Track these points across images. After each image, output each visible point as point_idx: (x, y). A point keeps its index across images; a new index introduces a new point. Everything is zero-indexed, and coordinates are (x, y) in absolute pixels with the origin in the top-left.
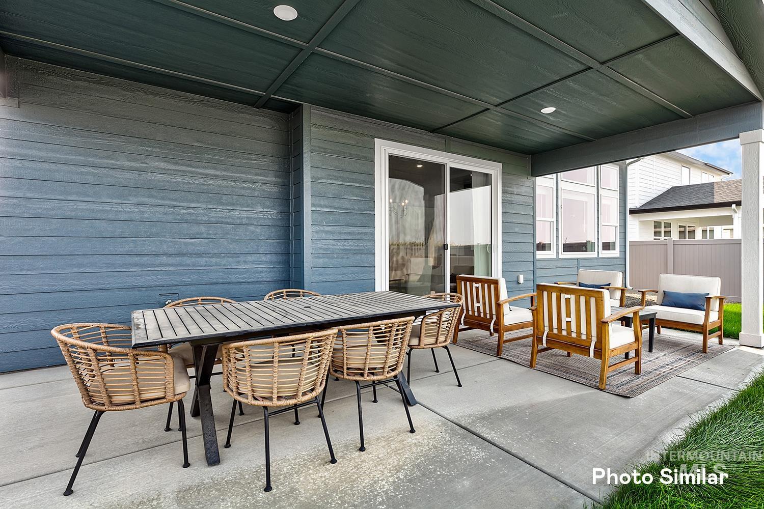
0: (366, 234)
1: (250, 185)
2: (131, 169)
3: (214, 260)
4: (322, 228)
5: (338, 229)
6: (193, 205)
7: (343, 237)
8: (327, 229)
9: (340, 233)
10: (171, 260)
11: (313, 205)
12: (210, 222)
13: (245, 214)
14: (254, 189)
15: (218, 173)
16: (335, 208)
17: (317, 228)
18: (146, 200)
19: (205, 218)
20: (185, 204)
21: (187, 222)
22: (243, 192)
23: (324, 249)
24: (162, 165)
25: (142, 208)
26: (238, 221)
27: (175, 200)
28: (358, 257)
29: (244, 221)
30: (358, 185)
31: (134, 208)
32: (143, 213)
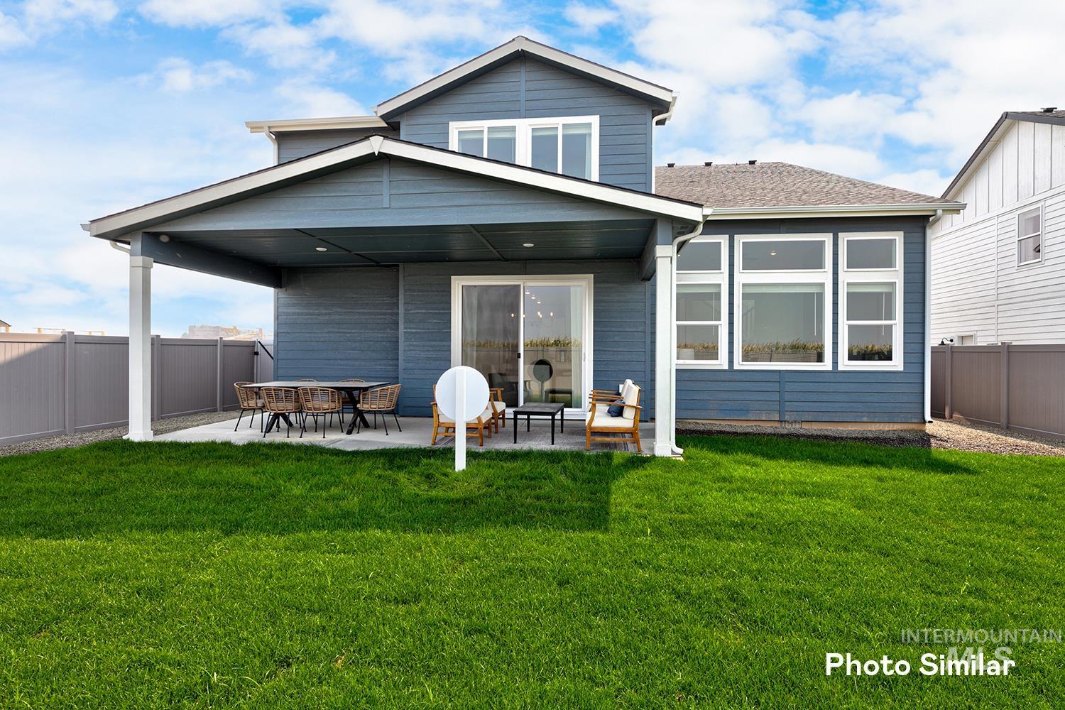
0: (444, 346)
1: (383, 316)
2: (326, 314)
3: (363, 363)
4: (411, 343)
5: (422, 343)
6: (353, 331)
7: (426, 348)
8: (415, 343)
9: (424, 346)
10: (342, 363)
11: (405, 328)
12: (361, 341)
13: (380, 335)
14: (385, 319)
15: (365, 311)
16: (421, 329)
17: (408, 343)
18: (331, 330)
19: (359, 338)
20: (349, 331)
21: (350, 341)
22: (378, 321)
23: (414, 357)
24: (339, 310)
25: (331, 335)
26: (376, 339)
27: (344, 329)
28: (438, 363)
29: (379, 339)
30: (437, 311)
31: (327, 335)
32: (330, 337)
